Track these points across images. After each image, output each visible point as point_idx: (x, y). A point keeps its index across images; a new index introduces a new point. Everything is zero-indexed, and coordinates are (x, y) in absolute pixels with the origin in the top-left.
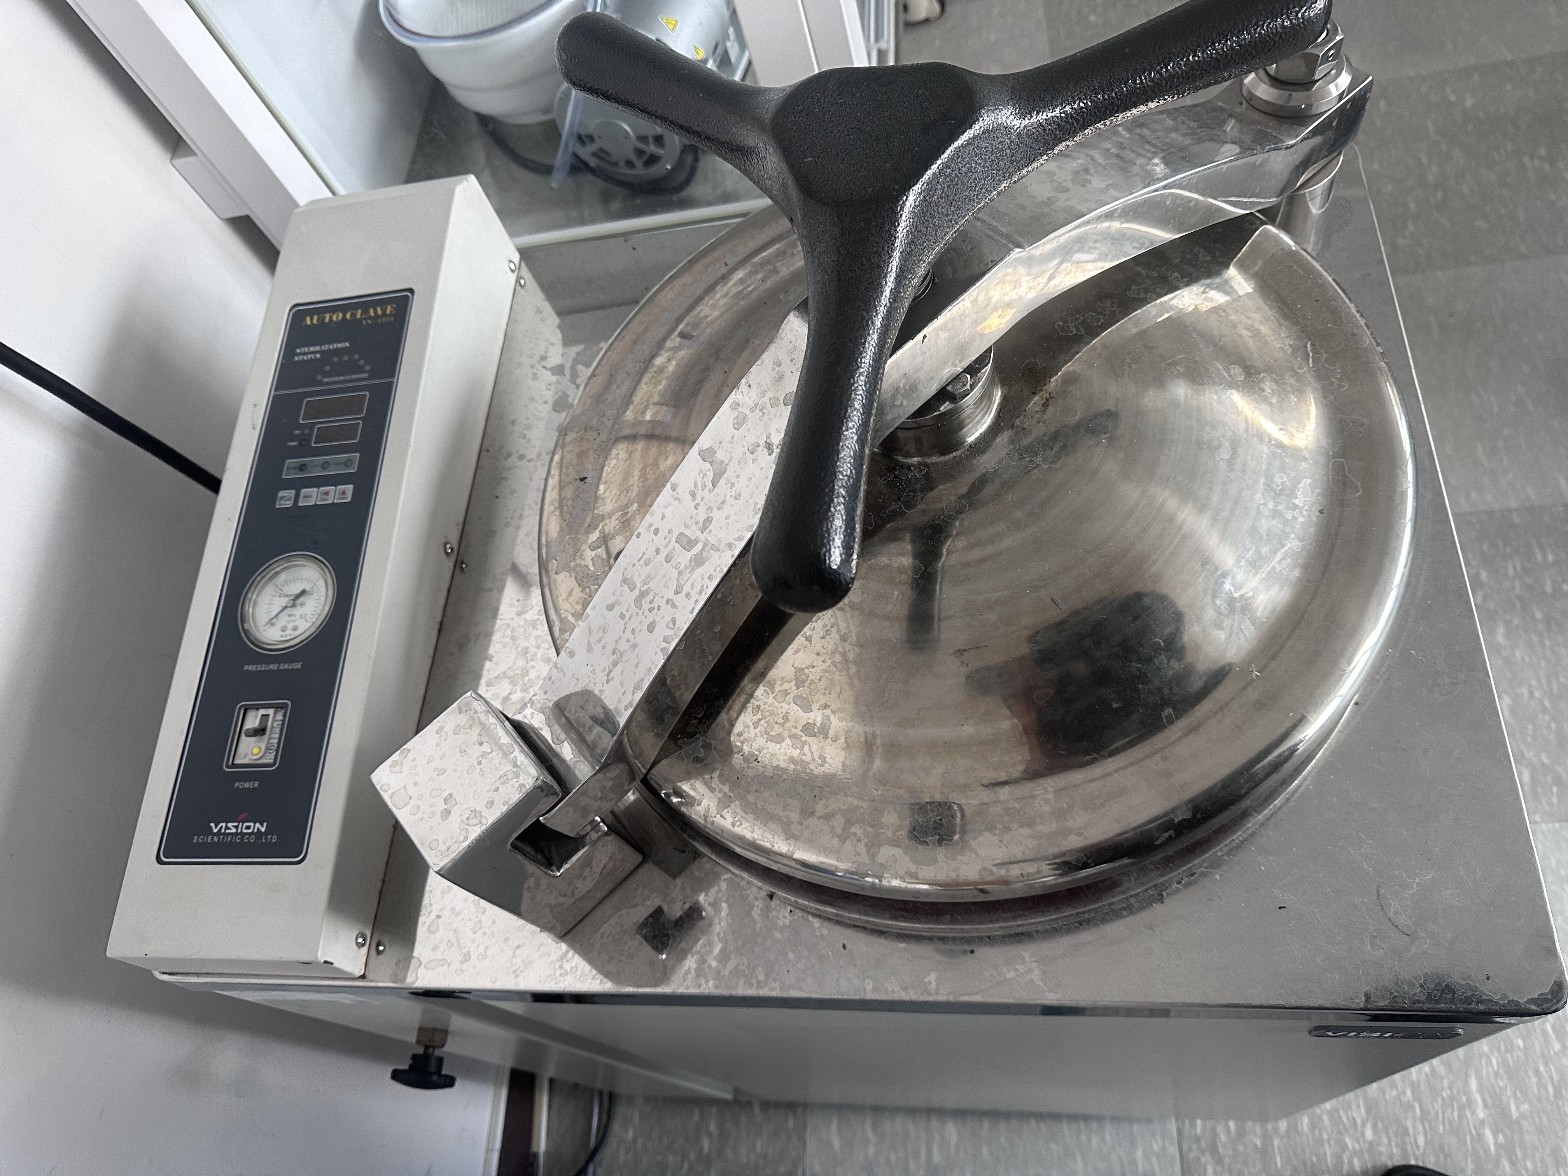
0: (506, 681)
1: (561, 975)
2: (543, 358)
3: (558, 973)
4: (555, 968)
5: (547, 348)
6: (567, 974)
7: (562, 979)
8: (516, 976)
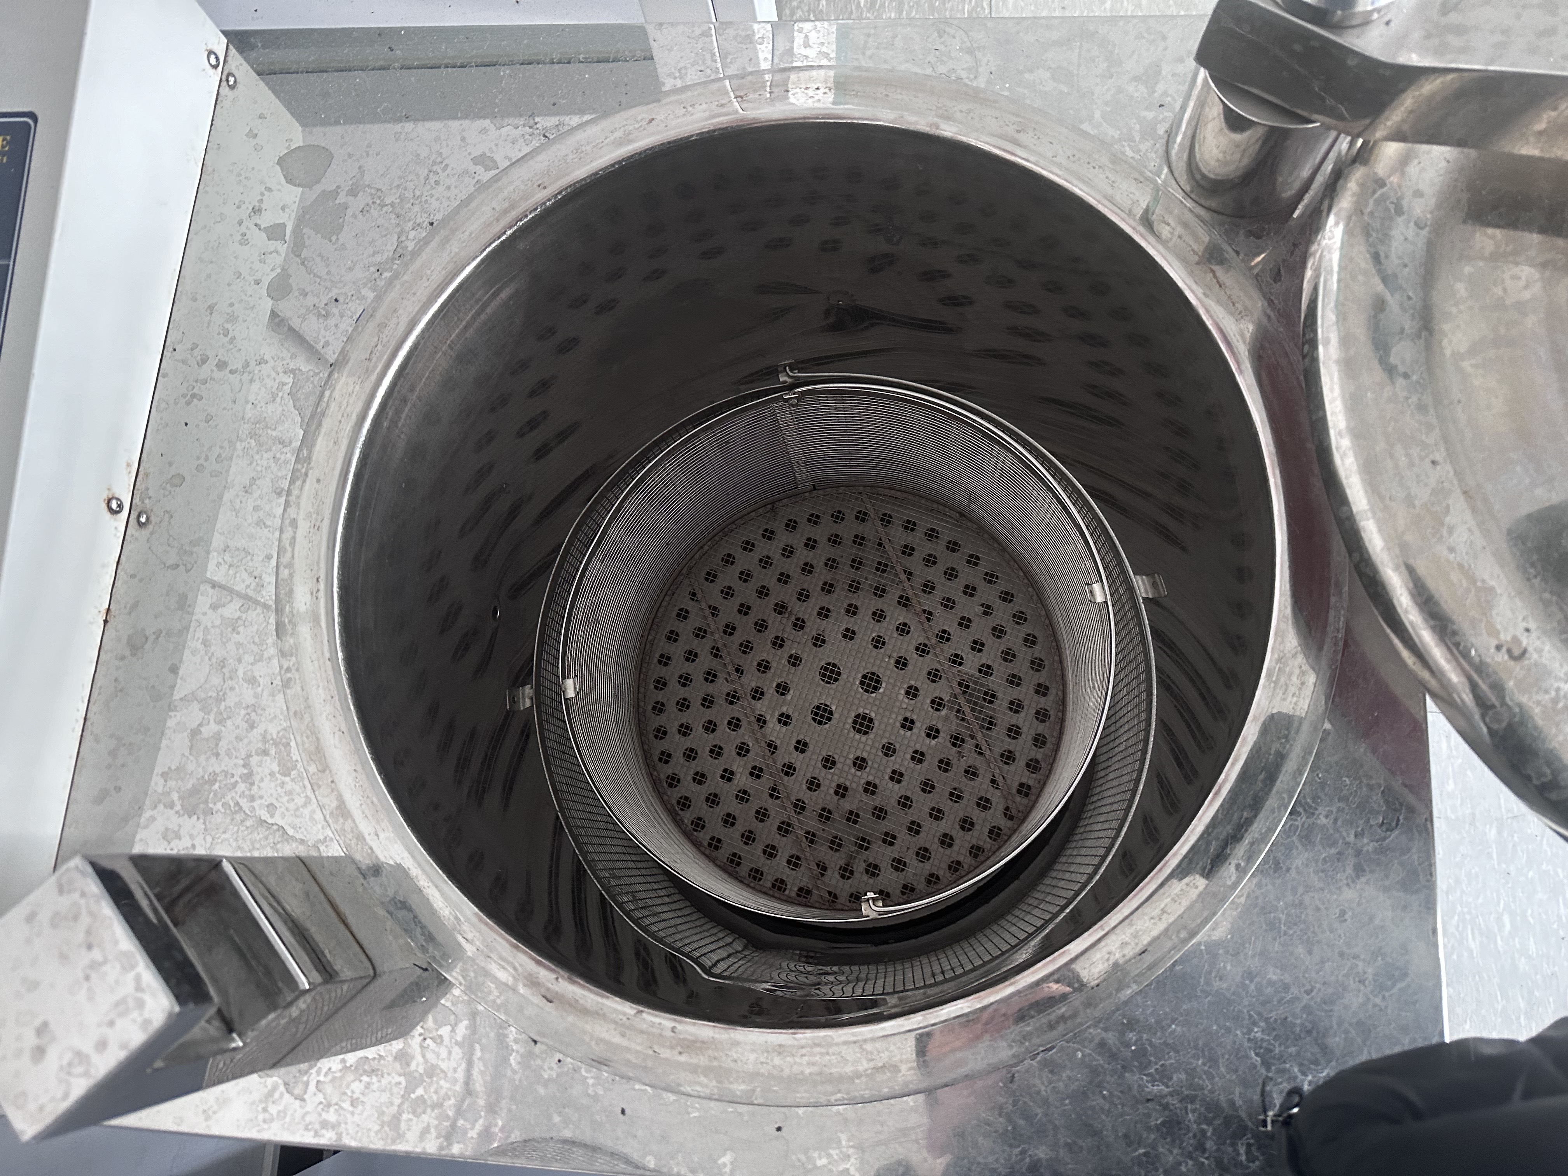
0: (196, 706)
1: (265, 1121)
2: (257, 211)
3: (261, 1117)
4: (257, 1111)
5: (262, 194)
6: (272, 1120)
7: (266, 1126)
8: (208, 1118)
